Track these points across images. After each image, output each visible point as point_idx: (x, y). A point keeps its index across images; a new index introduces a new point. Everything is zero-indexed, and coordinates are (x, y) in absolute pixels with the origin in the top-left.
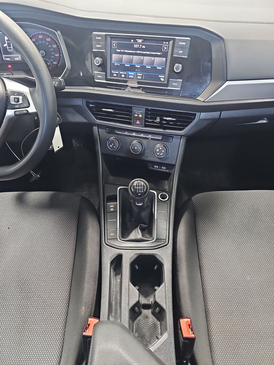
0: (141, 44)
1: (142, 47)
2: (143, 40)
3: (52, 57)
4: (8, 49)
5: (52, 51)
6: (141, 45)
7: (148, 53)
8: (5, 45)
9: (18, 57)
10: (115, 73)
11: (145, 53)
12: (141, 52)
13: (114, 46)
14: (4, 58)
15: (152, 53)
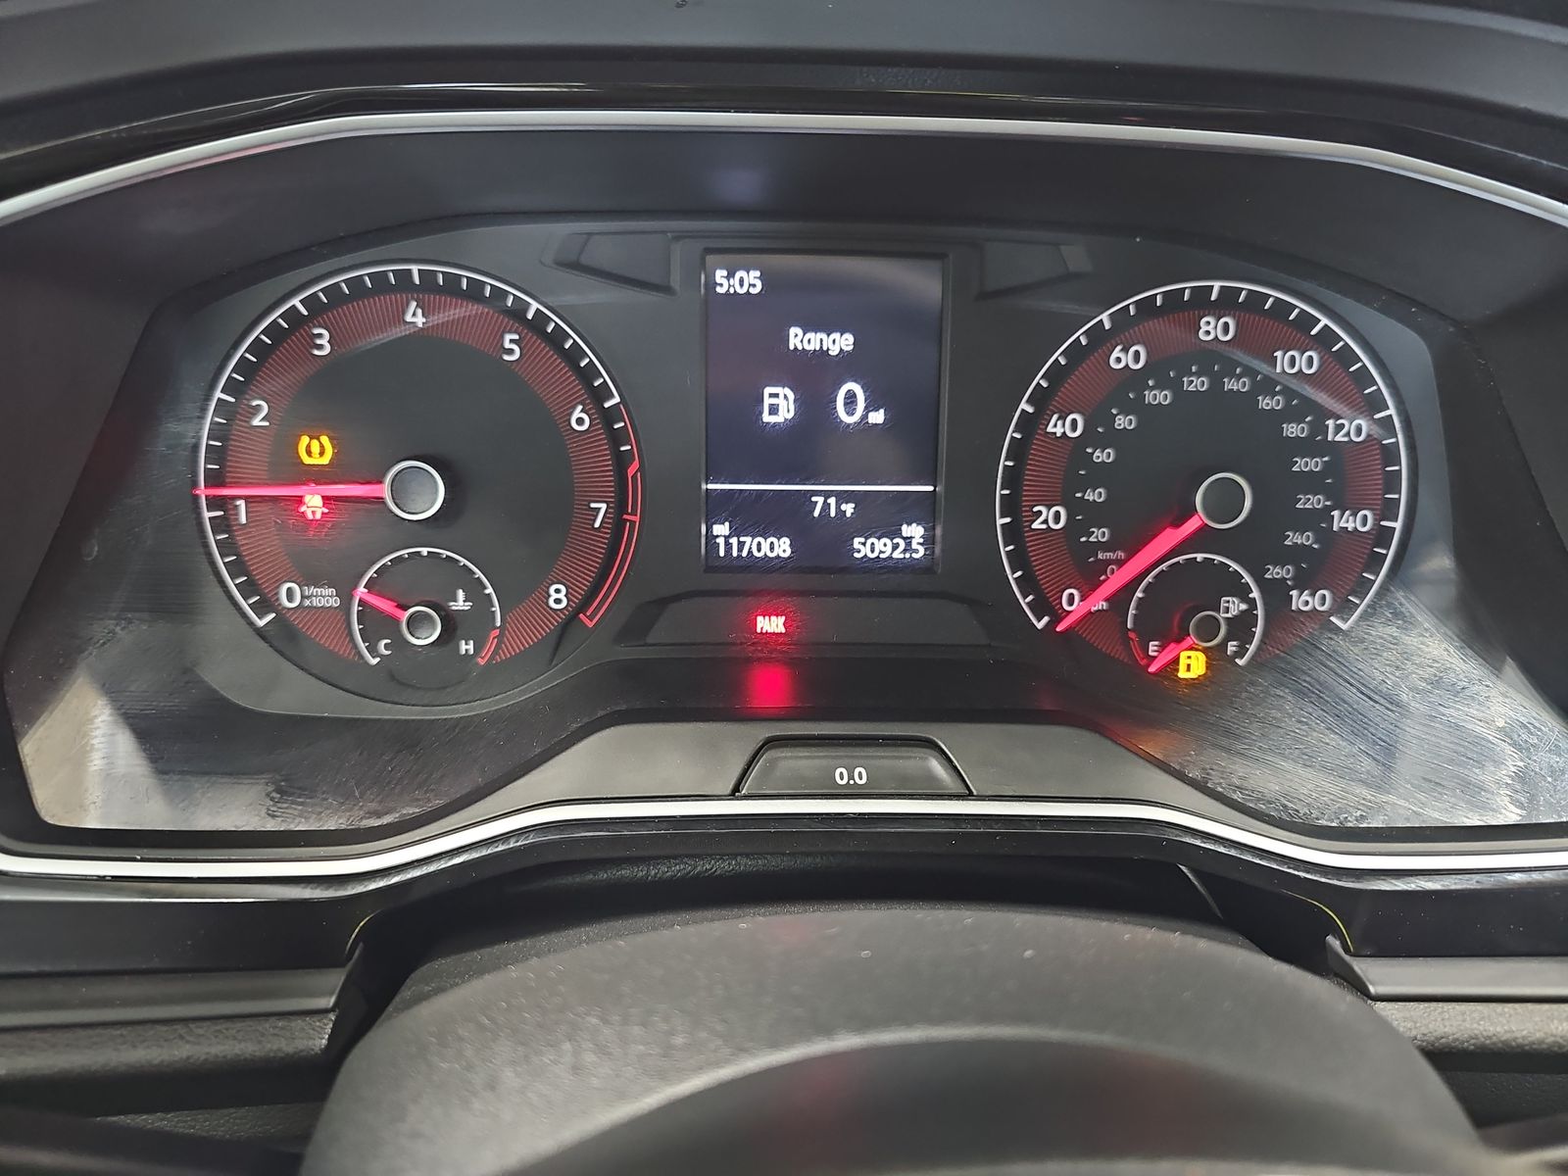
3: (1294, 538)
5: (1311, 483)
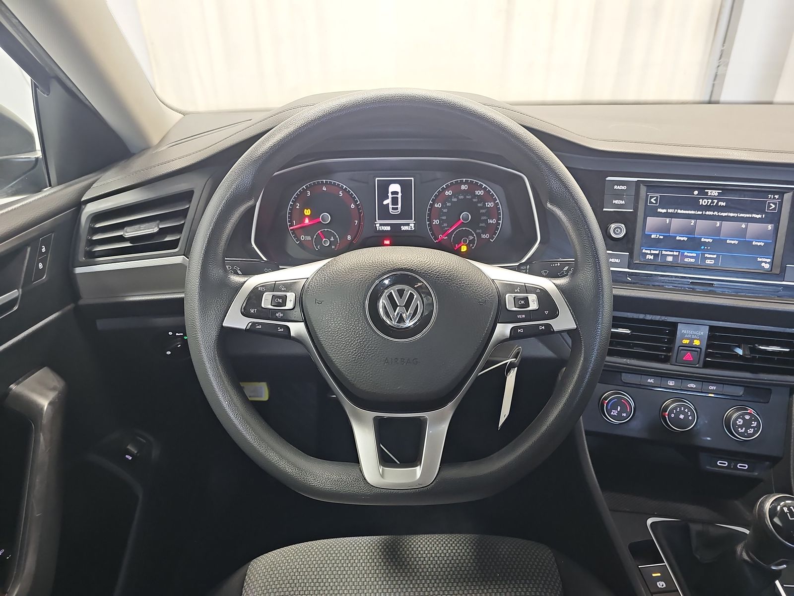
0: (715, 199)
1: (717, 203)
2: (721, 191)
3: (481, 225)
4: (391, 210)
5: (483, 214)
6: (716, 201)
7: (732, 215)
8: (385, 202)
9: (408, 225)
10: (651, 254)
11: (724, 214)
12: (716, 213)
13: (651, 202)
14: (378, 225)
15: (742, 215)
